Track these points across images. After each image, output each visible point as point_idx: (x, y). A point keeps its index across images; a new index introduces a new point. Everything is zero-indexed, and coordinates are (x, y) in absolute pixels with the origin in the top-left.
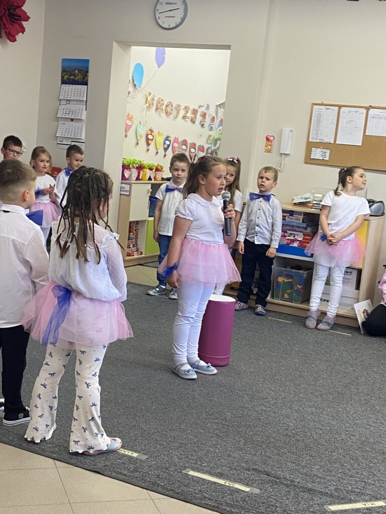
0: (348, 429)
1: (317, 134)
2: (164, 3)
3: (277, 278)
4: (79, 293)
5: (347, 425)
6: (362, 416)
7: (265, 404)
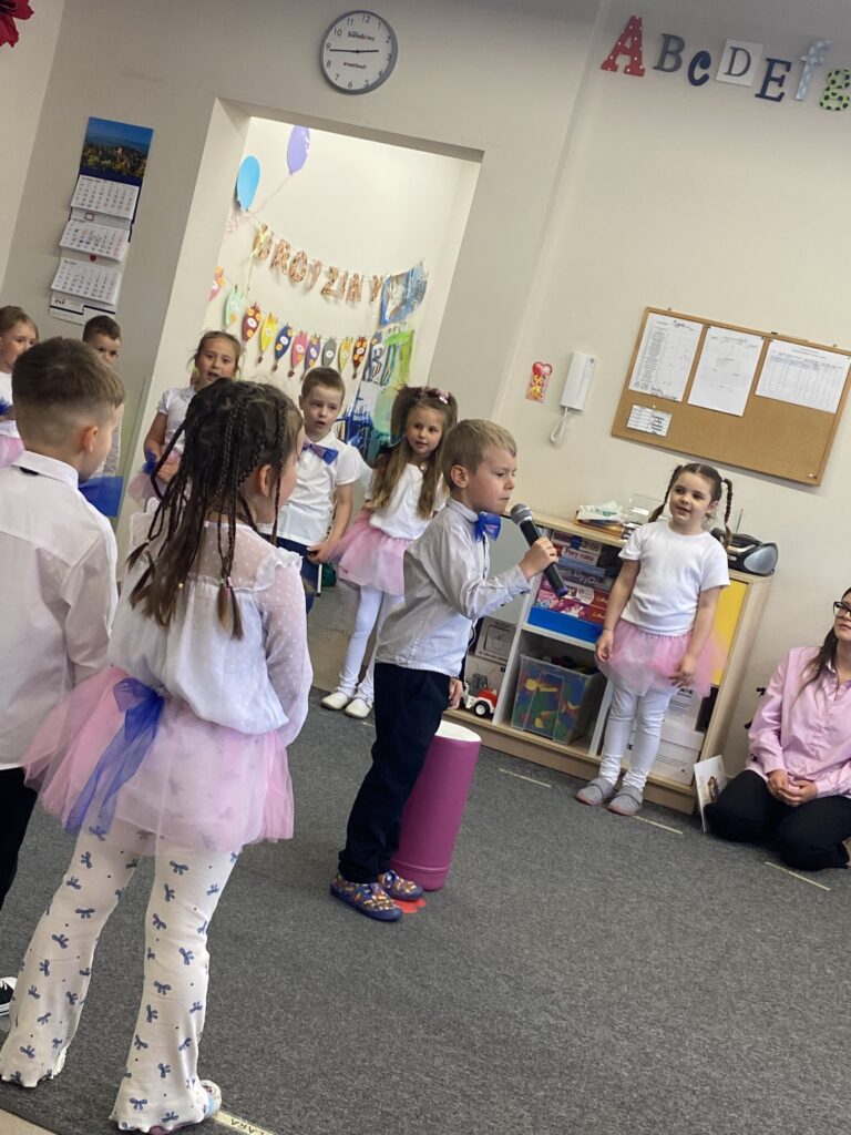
0: (751, 1096)
1: (648, 376)
2: (345, 33)
3: (525, 681)
4: (184, 706)
5: (745, 1082)
6: (770, 1060)
7: (551, 1007)
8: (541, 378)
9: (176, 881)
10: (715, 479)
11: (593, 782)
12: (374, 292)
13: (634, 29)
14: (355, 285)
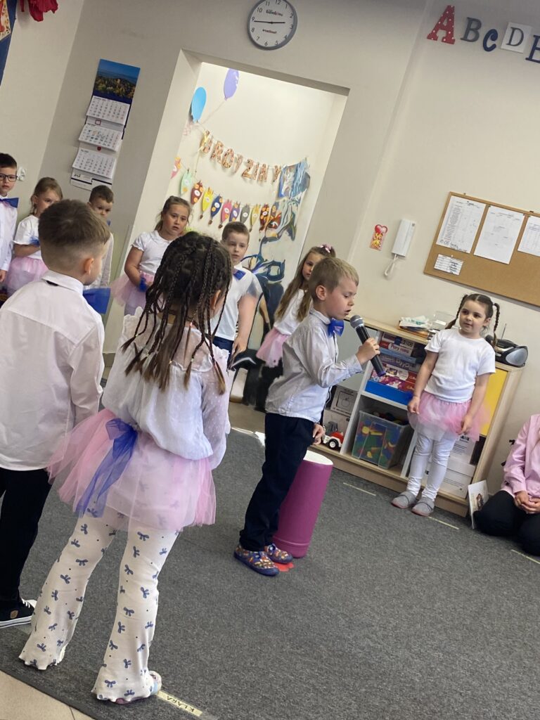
0: (497, 698)
1: (449, 236)
2: (264, 11)
3: (362, 428)
5: (494, 689)
6: (510, 676)
7: (371, 636)
8: (380, 235)
9: (140, 544)
10: (488, 304)
11: (403, 494)
12: (275, 176)
13: (449, 14)
14: (263, 171)
